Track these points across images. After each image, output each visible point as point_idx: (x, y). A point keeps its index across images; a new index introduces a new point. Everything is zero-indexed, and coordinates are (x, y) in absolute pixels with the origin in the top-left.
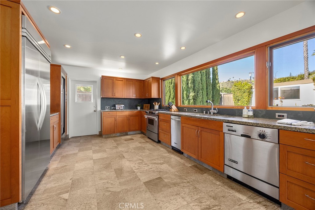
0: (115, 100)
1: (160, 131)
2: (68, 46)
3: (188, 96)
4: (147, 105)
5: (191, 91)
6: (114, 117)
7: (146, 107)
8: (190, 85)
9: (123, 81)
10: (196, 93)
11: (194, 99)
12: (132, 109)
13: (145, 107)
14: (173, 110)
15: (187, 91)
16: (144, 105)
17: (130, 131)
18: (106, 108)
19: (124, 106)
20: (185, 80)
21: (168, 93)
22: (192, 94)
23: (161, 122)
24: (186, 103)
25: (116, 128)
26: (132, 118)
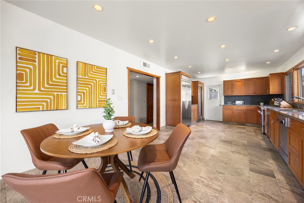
6: (232, 110)
9: (241, 81)
13: (271, 103)
17: (247, 123)
18: (228, 103)
19: (243, 102)
25: (233, 118)
26: (250, 112)
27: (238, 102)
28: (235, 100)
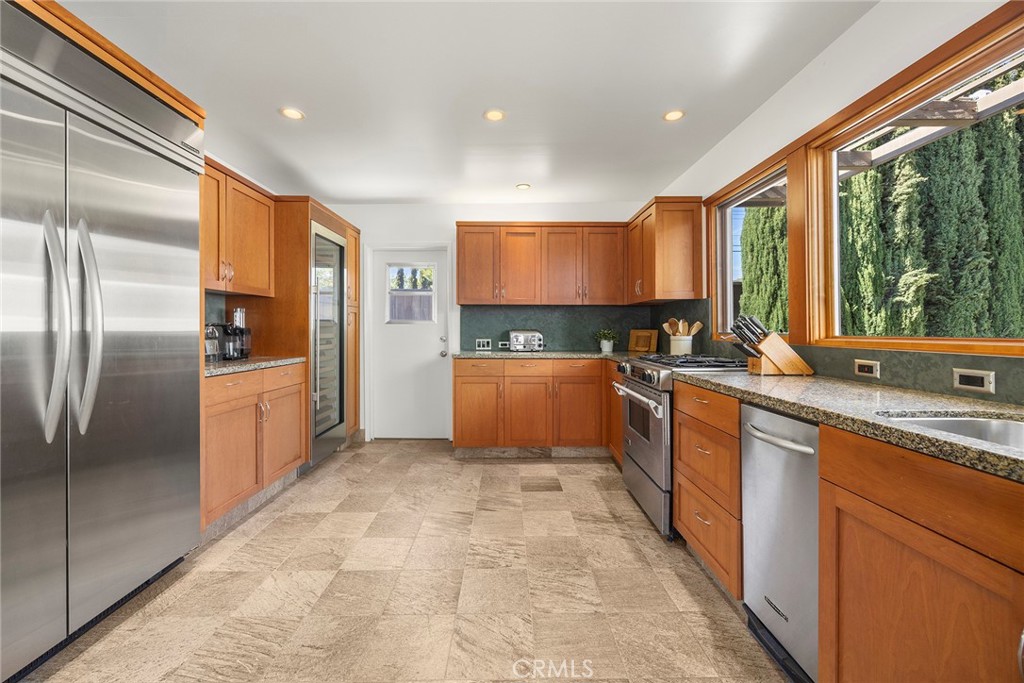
0: (512, 314)
1: (680, 479)
2: (292, 113)
3: (886, 291)
4: (645, 333)
5: (908, 262)
6: (495, 380)
7: (641, 342)
8: (900, 232)
9: (534, 234)
10: (946, 269)
11: (928, 304)
12: (580, 351)
13: (637, 345)
14: (766, 366)
15: (880, 263)
16: (632, 331)
17: (559, 442)
18: (479, 342)
19: (541, 336)
20: (869, 208)
21: (766, 278)
22: (912, 279)
23: (685, 433)
24: (876, 321)
25: (501, 425)
26: (571, 386)
27: (519, 339)
28: (509, 327)
